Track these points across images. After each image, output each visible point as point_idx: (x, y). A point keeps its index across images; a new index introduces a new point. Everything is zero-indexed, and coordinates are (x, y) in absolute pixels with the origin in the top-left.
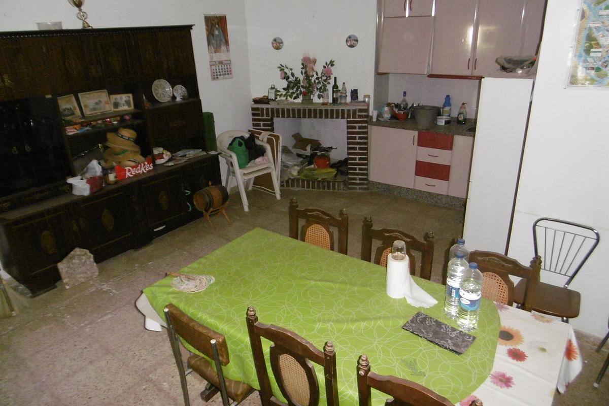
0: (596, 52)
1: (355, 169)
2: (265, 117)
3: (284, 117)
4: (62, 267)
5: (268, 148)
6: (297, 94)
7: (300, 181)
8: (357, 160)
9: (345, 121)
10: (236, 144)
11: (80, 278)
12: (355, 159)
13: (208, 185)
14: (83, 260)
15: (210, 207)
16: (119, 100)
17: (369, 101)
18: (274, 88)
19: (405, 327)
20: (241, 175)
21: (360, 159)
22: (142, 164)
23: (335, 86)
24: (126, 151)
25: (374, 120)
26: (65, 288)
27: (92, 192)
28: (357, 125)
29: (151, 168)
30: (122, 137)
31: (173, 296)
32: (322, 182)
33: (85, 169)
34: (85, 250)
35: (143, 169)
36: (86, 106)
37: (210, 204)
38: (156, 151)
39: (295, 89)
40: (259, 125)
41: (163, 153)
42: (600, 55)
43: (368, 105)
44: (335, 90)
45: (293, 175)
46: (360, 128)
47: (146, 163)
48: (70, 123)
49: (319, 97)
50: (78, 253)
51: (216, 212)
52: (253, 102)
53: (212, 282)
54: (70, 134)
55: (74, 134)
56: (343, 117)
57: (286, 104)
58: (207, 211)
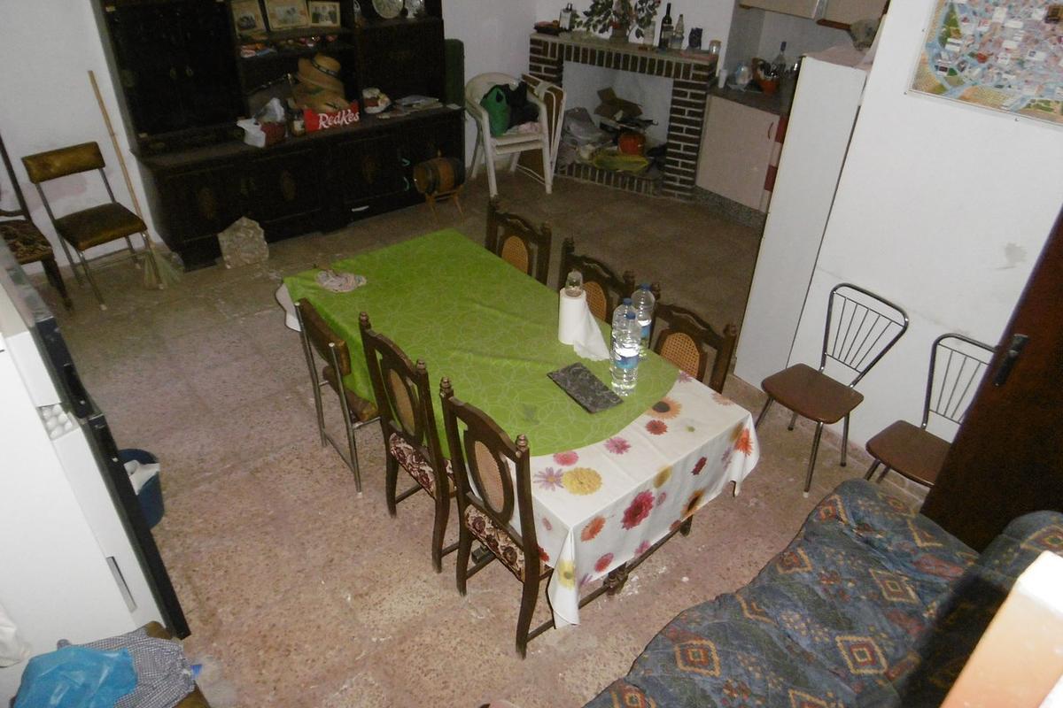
0: (953, 44)
1: (676, 163)
2: (549, 58)
3: (578, 61)
4: (224, 238)
5: (543, 109)
6: (604, 25)
7: (590, 169)
8: (682, 149)
9: (670, 81)
10: (493, 96)
11: (246, 258)
12: (678, 147)
13: (436, 156)
14: (251, 236)
15: (434, 189)
16: (320, 11)
17: (718, 51)
18: (571, 9)
19: (550, 375)
20: (492, 147)
21: (686, 148)
22: (344, 112)
23: (667, 20)
24: (322, 89)
25: (721, 85)
26: (226, 268)
27: (267, 144)
28: (689, 91)
29: (357, 119)
30: (319, 67)
31: (313, 291)
32: (623, 178)
33: (262, 110)
34: (253, 222)
35: (344, 119)
36: (273, 16)
37: (434, 184)
38: (367, 94)
39: (603, 16)
40: (538, 69)
41: (378, 98)
42: (957, 49)
43: (715, 58)
44: (665, 25)
45: (581, 158)
46: (693, 96)
47: (349, 111)
48: (248, 41)
49: (639, 34)
50: (245, 224)
51: (443, 199)
52: (535, 31)
53: (361, 283)
54: (246, 56)
55: (252, 57)
56: (668, 75)
57: (585, 40)
58: (430, 194)
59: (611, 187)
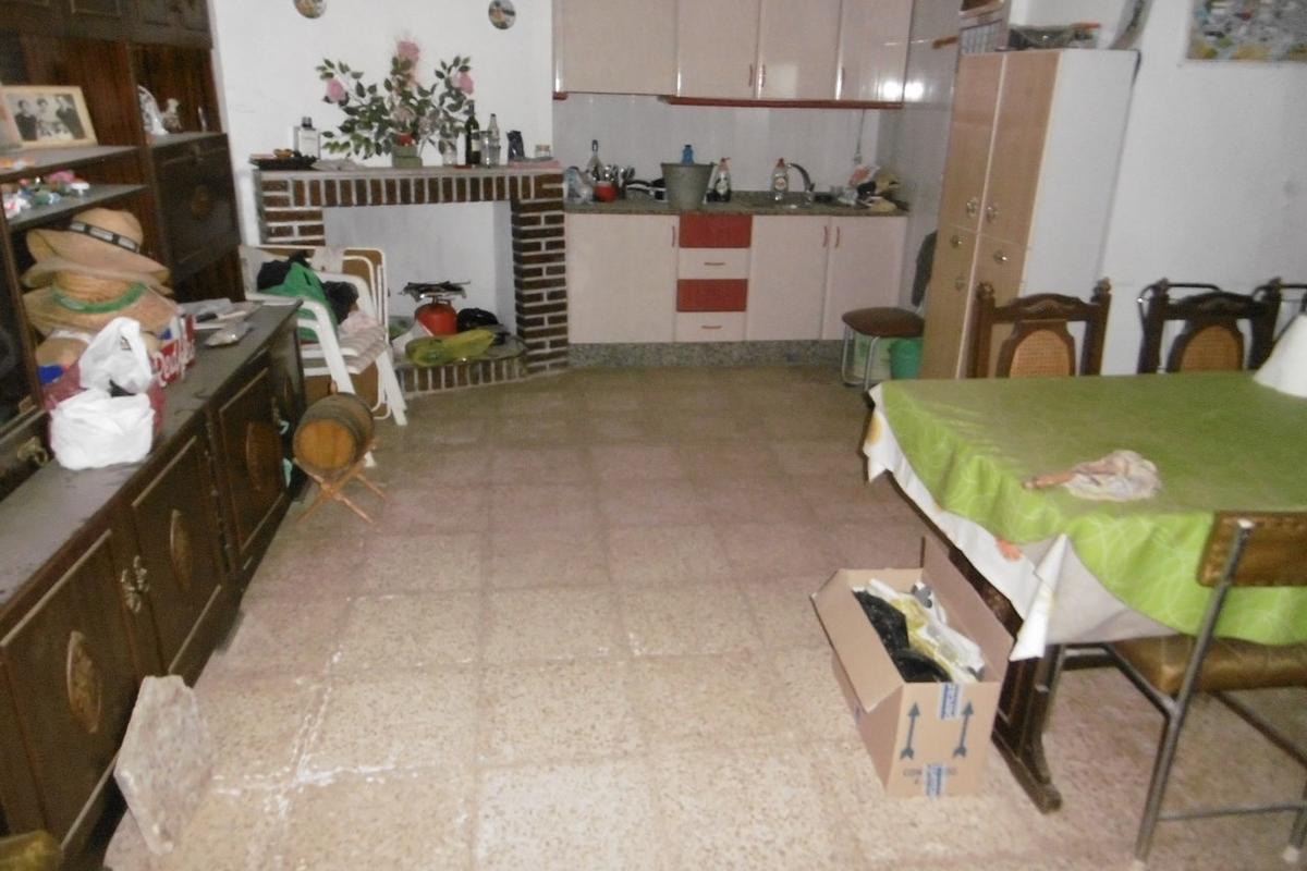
1: (541, 321)
2: (307, 207)
8: (545, 298)
9: (506, 205)
10: (298, 278)
12: (538, 298)
16: (32, 109)
20: (345, 364)
21: (550, 296)
23: (472, 124)
28: (542, 215)
32: (471, 366)
34: (173, 679)
40: (288, 231)
44: (470, 132)
46: (547, 220)
52: (255, 167)
59: (456, 389)
